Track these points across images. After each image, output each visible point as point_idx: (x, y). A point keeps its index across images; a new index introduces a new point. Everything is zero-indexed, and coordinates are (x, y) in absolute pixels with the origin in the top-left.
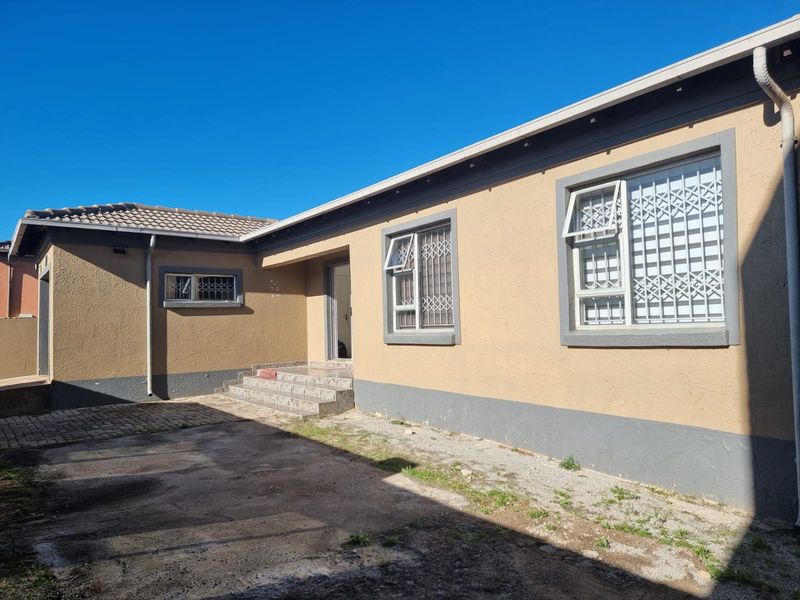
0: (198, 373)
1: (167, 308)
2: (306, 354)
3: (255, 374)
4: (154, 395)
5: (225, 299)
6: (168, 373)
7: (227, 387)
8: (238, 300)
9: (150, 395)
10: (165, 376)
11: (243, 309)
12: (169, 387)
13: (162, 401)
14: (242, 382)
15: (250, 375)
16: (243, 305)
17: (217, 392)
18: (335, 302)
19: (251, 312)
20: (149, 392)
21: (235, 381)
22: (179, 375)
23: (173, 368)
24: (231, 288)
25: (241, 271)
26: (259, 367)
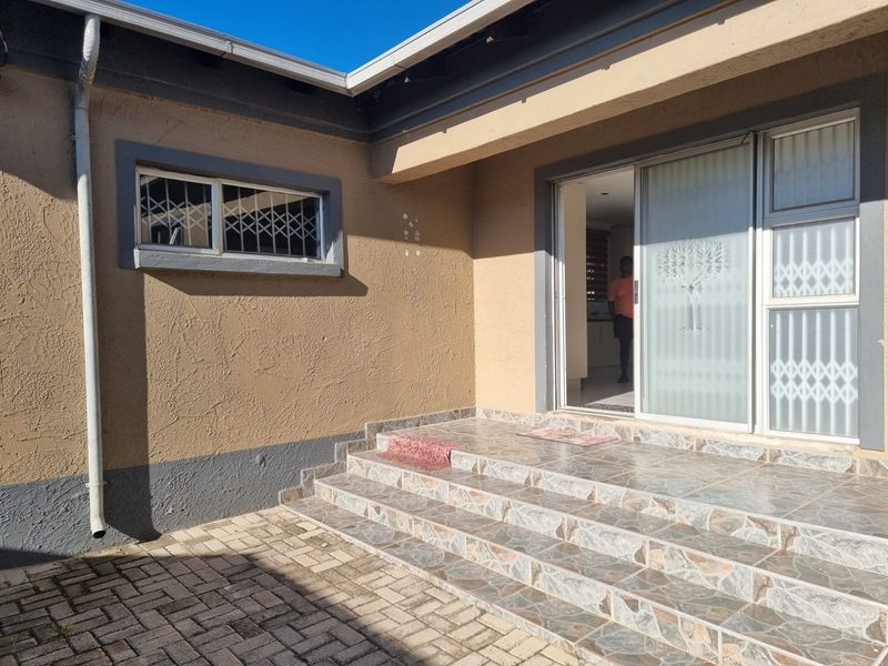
0: (234, 455)
1: (143, 270)
2: (472, 391)
3: (372, 444)
4: (111, 531)
5: (297, 252)
6: (152, 461)
7: (309, 483)
8: (330, 258)
9: (99, 535)
10: (142, 472)
11: (344, 283)
12: (155, 502)
13: (135, 548)
14: (343, 468)
15: (361, 447)
16: (344, 273)
17: (286, 500)
18: (561, 267)
19: (358, 289)
20: (96, 525)
21: (326, 466)
22: (182, 464)
23: (165, 446)
24: (311, 227)
25: (338, 182)
26: (380, 428)
